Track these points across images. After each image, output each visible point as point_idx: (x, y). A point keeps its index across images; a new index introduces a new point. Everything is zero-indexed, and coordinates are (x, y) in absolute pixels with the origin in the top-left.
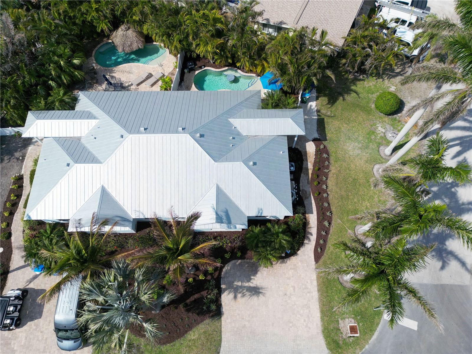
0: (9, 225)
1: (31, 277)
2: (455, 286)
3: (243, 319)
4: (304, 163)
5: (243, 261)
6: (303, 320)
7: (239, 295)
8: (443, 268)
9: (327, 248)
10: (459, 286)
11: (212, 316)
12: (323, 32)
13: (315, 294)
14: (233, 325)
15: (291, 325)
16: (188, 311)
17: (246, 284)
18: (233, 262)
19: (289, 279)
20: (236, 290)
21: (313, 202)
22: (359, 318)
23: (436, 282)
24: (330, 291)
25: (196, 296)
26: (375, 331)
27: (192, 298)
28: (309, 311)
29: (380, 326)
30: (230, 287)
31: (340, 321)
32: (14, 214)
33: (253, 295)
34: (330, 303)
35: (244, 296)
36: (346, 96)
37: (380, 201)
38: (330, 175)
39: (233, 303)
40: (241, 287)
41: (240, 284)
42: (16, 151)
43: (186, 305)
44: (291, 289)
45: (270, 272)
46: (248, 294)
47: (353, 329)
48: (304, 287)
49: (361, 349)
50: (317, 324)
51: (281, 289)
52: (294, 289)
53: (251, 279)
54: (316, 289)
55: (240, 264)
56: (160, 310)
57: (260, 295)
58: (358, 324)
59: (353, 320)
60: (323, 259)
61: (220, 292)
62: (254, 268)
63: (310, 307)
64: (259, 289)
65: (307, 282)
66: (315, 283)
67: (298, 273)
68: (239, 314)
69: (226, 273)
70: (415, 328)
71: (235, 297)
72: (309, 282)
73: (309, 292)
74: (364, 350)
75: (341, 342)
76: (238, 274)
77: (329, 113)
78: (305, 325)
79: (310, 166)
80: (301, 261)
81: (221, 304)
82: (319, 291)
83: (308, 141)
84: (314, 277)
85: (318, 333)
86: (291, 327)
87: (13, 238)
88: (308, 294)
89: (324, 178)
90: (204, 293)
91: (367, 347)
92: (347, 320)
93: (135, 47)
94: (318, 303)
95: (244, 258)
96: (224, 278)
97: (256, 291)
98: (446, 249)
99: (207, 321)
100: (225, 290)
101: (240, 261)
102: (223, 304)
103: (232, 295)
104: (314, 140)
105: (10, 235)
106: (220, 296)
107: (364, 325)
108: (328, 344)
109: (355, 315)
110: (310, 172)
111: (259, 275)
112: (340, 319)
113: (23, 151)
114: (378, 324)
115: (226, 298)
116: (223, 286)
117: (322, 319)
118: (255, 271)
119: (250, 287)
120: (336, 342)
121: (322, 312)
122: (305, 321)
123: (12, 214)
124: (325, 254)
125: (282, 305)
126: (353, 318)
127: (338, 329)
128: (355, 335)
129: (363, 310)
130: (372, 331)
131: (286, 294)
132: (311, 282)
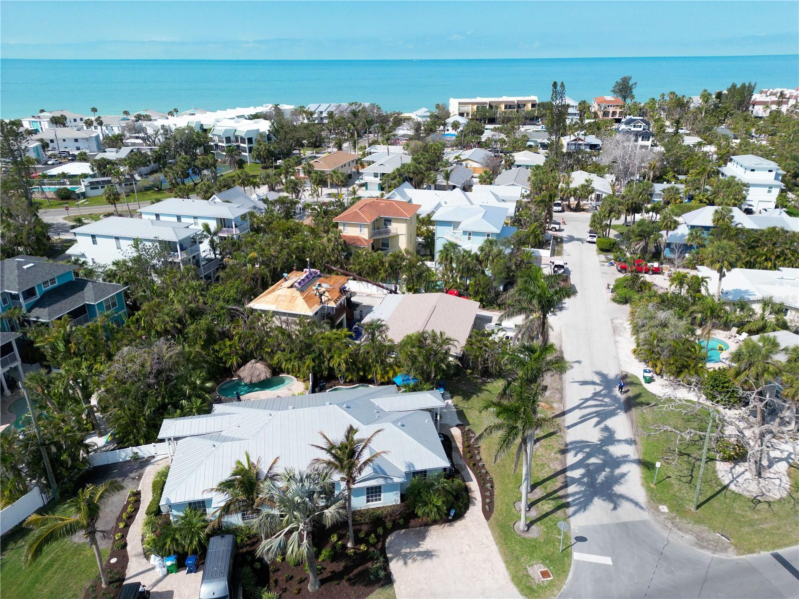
0: (124, 537)
1: (154, 581)
2: (637, 522)
3: (419, 582)
4: (453, 443)
5: (407, 530)
6: (487, 573)
7: (409, 561)
8: (615, 508)
9: (495, 507)
10: (640, 521)
11: (382, 586)
12: (441, 333)
13: (494, 548)
14: (409, 590)
15: (475, 579)
16: (353, 584)
17: (416, 550)
18: (397, 532)
19: (463, 538)
20: (405, 557)
21: (470, 472)
22: (547, 562)
23: (617, 521)
24: (509, 543)
25: (360, 569)
26: (568, 572)
27: (355, 571)
28: (492, 564)
29: (572, 567)
30: (397, 554)
31: (529, 569)
32: (130, 526)
33: (426, 558)
34: (513, 553)
35: (414, 560)
36: (479, 394)
37: (537, 465)
38: (482, 450)
39: (404, 569)
40: (410, 553)
41: (408, 550)
42: (131, 472)
43: (349, 580)
44: (467, 547)
46: (419, 558)
47: (545, 574)
48: (480, 543)
49: (559, 590)
50: (504, 574)
51: (455, 548)
52: (470, 547)
53: (419, 545)
54: (494, 543)
55: (404, 533)
56: (320, 587)
57: (434, 557)
58: (548, 567)
59: (542, 566)
60: (493, 516)
61: (387, 561)
62: (421, 535)
63: (491, 560)
64: (430, 552)
65: (483, 539)
66: (491, 538)
67: (470, 532)
68: (413, 579)
69: (390, 542)
70: (611, 563)
71: (405, 563)
73: (487, 547)
74: (562, 590)
75: (534, 587)
76: (404, 542)
77: (466, 406)
78: (491, 577)
79: (460, 445)
80: (469, 522)
81: (391, 573)
82: (497, 544)
83: (452, 427)
84: (489, 532)
85: (507, 583)
86: (476, 582)
87: (128, 548)
88: (486, 549)
89: (476, 452)
90: (369, 565)
91: (564, 587)
92: (535, 566)
93: (263, 377)
94: (499, 555)
95: (408, 527)
96: (389, 548)
97: (428, 554)
98: (615, 494)
99: (378, 590)
100: (392, 558)
101: (403, 530)
102: (393, 572)
103: (401, 562)
104: (458, 426)
105: (125, 545)
106: (388, 565)
107: (554, 567)
108: (522, 591)
109: (543, 560)
110: (461, 450)
111: (428, 540)
112: (527, 567)
113: (141, 471)
114: (570, 565)
115: (395, 567)
116: (389, 555)
117: (508, 568)
118: (423, 538)
119: (420, 552)
120: (530, 588)
121: (506, 562)
122: (489, 573)
123: (127, 526)
124: (495, 512)
125: (460, 563)
126: (542, 563)
127: (528, 576)
128: (548, 579)
129: (550, 554)
130: (566, 572)
131: (462, 553)
132: (487, 537)
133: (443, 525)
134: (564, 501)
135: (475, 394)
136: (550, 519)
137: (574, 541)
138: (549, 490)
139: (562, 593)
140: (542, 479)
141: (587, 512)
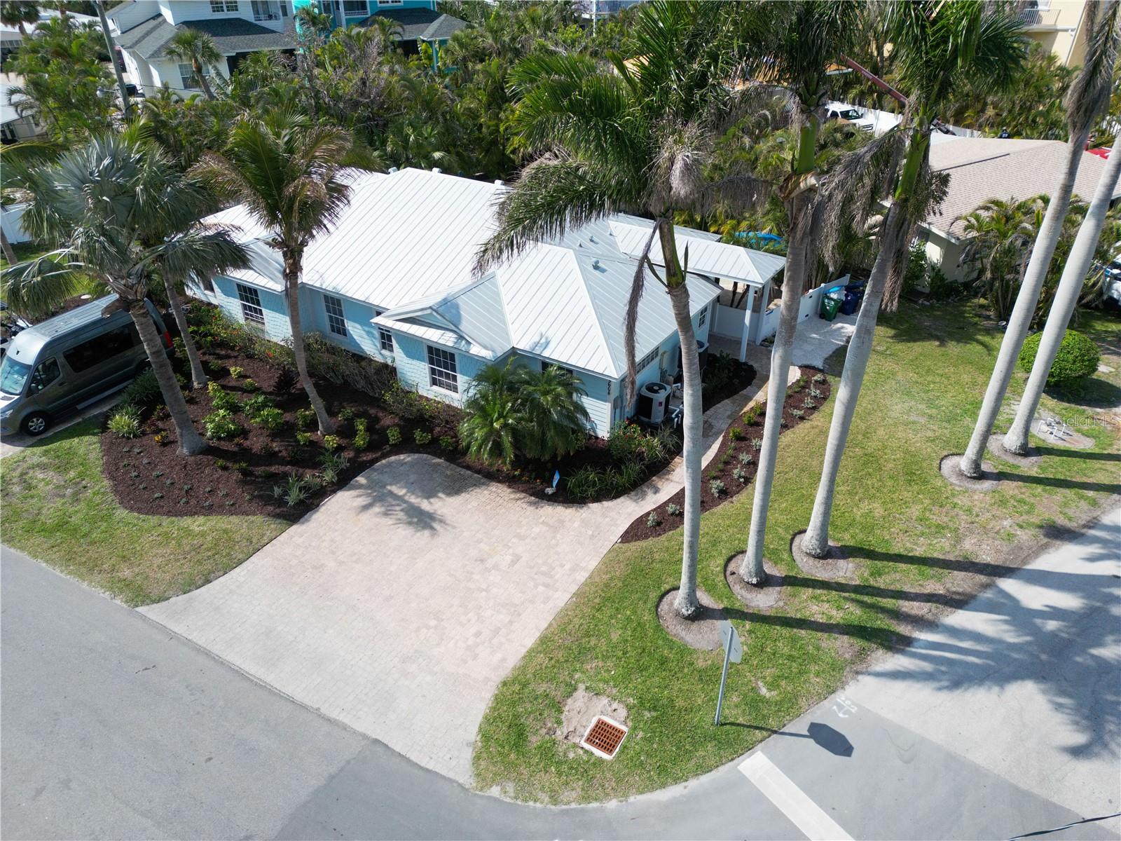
3: (333, 553)
5: (445, 463)
6: (473, 631)
7: (376, 509)
8: (1077, 752)
11: (277, 515)
13: (561, 598)
14: (299, 552)
15: (433, 623)
16: (243, 483)
17: (413, 500)
18: (427, 456)
19: (522, 538)
20: (380, 498)
21: (716, 446)
22: (647, 714)
23: (1028, 783)
24: (608, 611)
25: (285, 469)
26: (676, 781)
27: (274, 469)
28: (511, 622)
29: (705, 779)
30: (375, 486)
31: (580, 693)
33: (410, 523)
34: (587, 635)
38: (805, 424)
39: (349, 514)
40: (398, 498)
41: (402, 492)
43: (245, 473)
44: (508, 558)
45: (488, 507)
46: (400, 515)
47: (604, 736)
48: (544, 569)
49: (586, 799)
50: (504, 660)
51: (482, 545)
52: (513, 563)
53: (434, 496)
54: (574, 588)
55: (434, 466)
56: (193, 453)
57: (427, 533)
58: (633, 730)
59: (623, 712)
60: (649, 543)
61: (341, 485)
62: (459, 485)
63: (519, 615)
64: (434, 519)
65: (562, 566)
66: (582, 577)
67: (554, 538)
68: (333, 541)
69: (392, 464)
71: (366, 508)
72: (568, 566)
73: (547, 586)
74: (595, 805)
75: (534, 740)
76: (413, 477)
77: (880, 349)
78: (470, 642)
79: (761, 397)
80: (583, 521)
81: (318, 506)
82: (577, 595)
84: (593, 563)
85: (487, 680)
86: (428, 628)
88: (541, 588)
91: (612, 804)
92: (605, 700)
94: (550, 618)
95: (451, 461)
96: (375, 470)
97: (423, 520)
99: (258, 517)
100: (356, 487)
101: (439, 461)
103: (360, 502)
104: (806, 367)
106: (334, 492)
107: (649, 740)
108: (491, 720)
109: (642, 704)
110: (754, 403)
111: (457, 499)
112: (581, 687)
114: (703, 769)
115: (340, 502)
116: (359, 480)
117: (530, 655)
118: (455, 488)
119: (418, 508)
120: (519, 736)
121: (544, 640)
122: (478, 634)
124: (663, 538)
125: (451, 575)
126: (629, 708)
127: (558, 707)
128: (599, 753)
129: (680, 703)
130: (665, 774)
131: (482, 561)
132: (574, 569)
133: (523, 495)
134: (904, 629)
135: (937, 338)
136: (794, 640)
137: (801, 726)
138: (881, 583)
139: (582, 810)
140: (897, 548)
141: (945, 696)
